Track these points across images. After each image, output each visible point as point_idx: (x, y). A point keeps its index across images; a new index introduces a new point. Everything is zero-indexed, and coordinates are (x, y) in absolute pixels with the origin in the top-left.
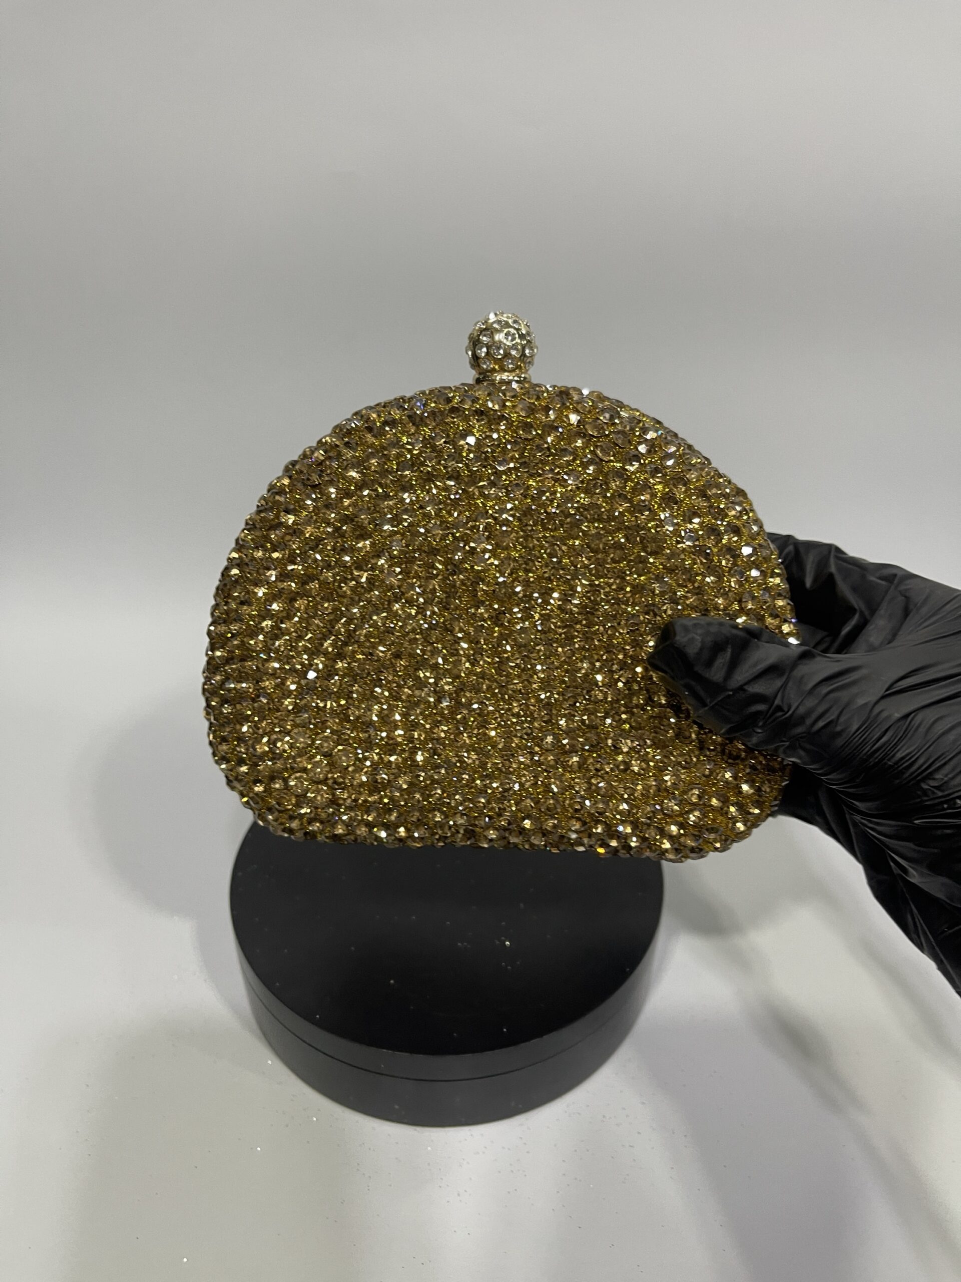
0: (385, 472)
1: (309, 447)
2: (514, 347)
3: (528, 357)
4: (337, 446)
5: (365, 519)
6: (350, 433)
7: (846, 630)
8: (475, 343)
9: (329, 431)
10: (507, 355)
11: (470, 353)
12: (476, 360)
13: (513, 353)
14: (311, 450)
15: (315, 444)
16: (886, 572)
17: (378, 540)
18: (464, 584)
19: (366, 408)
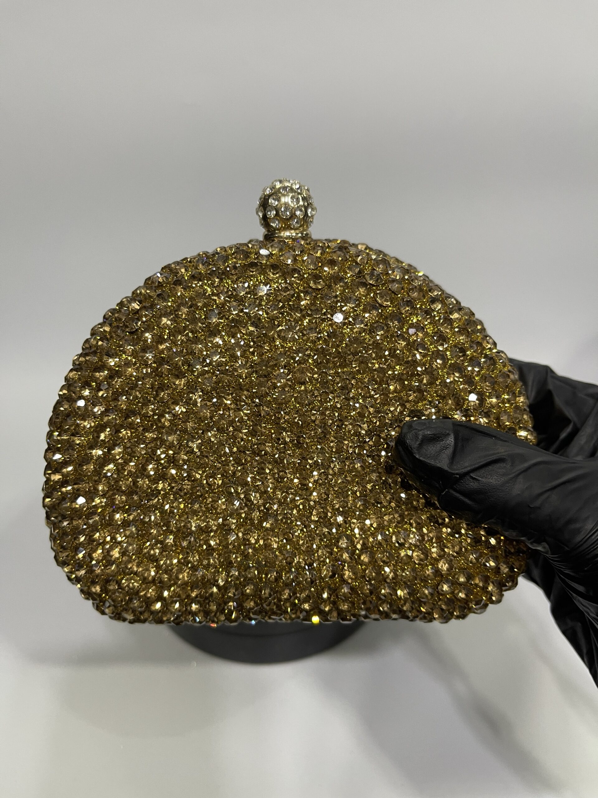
0: (194, 320)
1: (126, 298)
2: (299, 208)
3: (310, 217)
4: (150, 297)
5: (179, 360)
6: (162, 285)
7: (563, 435)
8: (264, 204)
9: (142, 284)
10: (293, 216)
11: (261, 214)
12: (265, 221)
13: (298, 213)
14: (127, 300)
15: (130, 294)
16: (591, 391)
17: (191, 379)
18: (268, 415)
19: (174, 263)
